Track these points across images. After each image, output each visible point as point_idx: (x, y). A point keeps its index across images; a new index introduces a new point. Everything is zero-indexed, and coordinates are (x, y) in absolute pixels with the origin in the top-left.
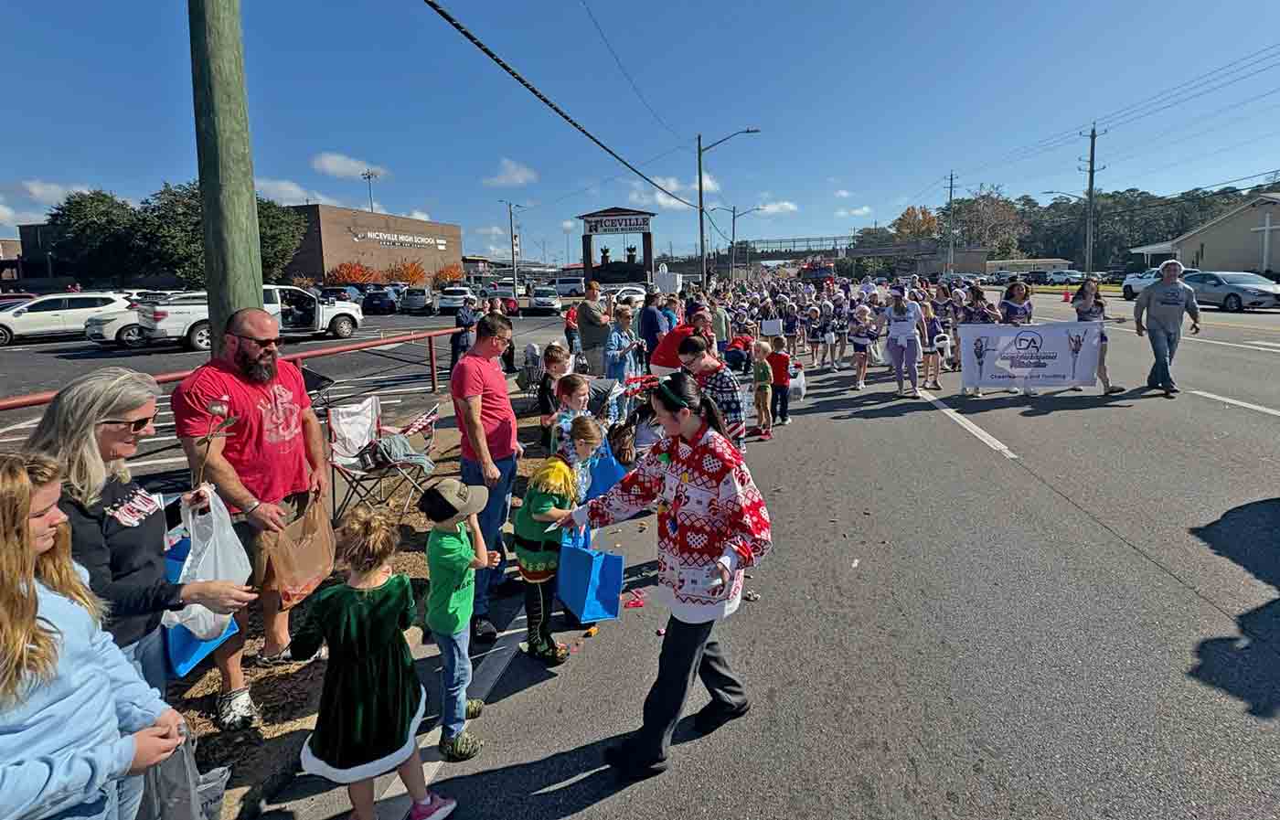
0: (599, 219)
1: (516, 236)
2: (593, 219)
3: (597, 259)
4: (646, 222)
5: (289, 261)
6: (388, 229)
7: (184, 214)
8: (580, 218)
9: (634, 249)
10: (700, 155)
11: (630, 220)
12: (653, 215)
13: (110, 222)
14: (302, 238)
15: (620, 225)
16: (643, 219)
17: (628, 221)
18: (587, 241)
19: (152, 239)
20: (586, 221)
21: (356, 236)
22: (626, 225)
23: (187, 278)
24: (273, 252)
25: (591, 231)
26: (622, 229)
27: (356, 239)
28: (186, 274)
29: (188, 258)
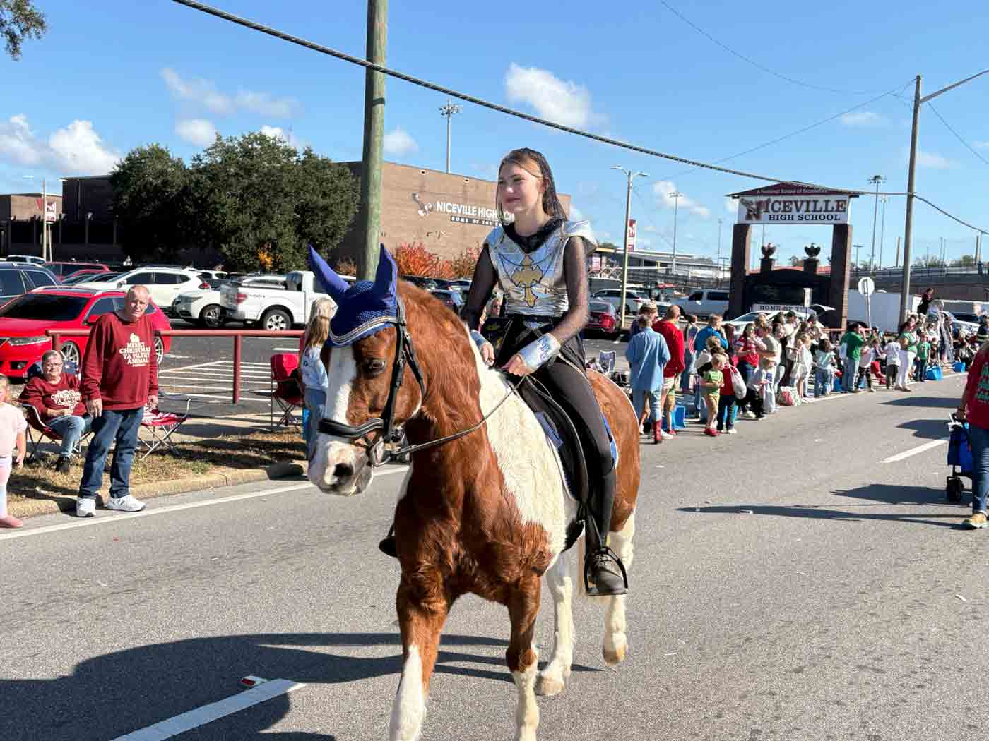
0: (764, 199)
1: (632, 222)
2: (754, 199)
3: (753, 264)
4: (842, 207)
5: (338, 242)
6: (465, 199)
7: (237, 175)
8: (734, 196)
9: (817, 251)
10: (916, 106)
11: (816, 202)
12: (856, 195)
13: (165, 183)
14: (357, 211)
15: (798, 210)
16: (838, 201)
17: (812, 205)
18: (740, 233)
19: (203, 205)
20: (742, 202)
21: (422, 208)
22: (807, 210)
23: (232, 256)
24: (322, 228)
25: (749, 217)
26: (800, 217)
27: (421, 212)
28: (231, 250)
29: (236, 230)
